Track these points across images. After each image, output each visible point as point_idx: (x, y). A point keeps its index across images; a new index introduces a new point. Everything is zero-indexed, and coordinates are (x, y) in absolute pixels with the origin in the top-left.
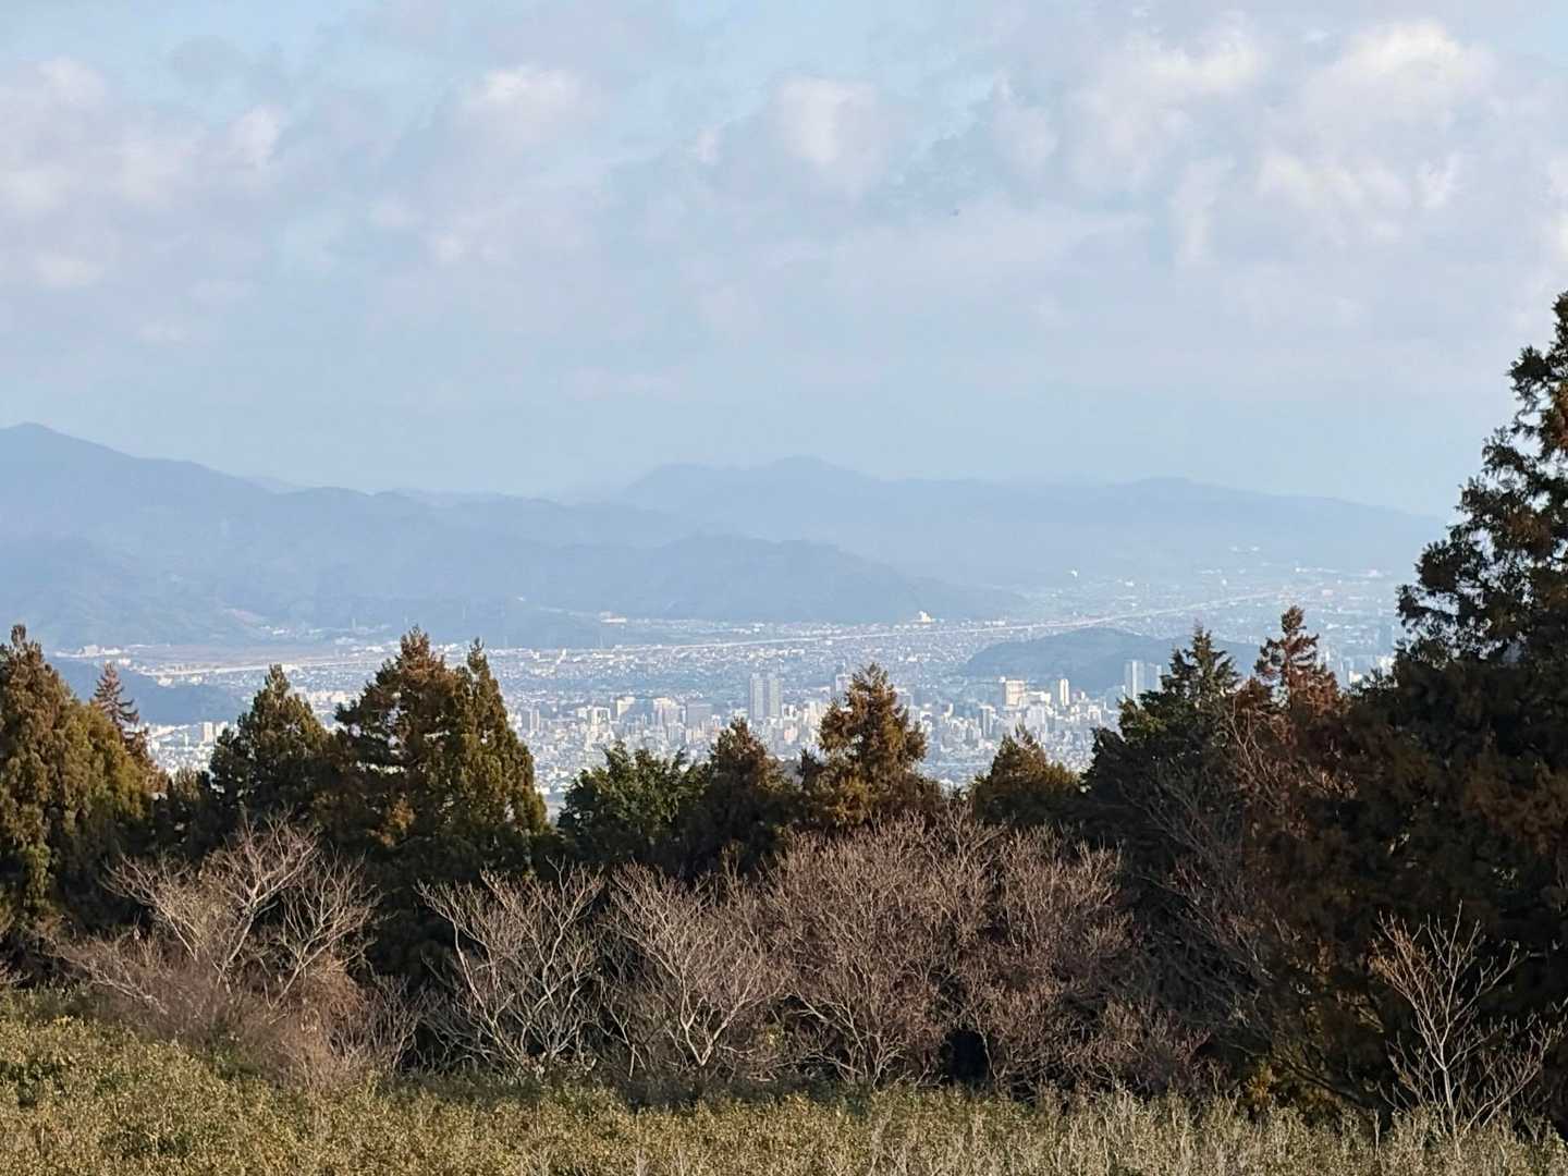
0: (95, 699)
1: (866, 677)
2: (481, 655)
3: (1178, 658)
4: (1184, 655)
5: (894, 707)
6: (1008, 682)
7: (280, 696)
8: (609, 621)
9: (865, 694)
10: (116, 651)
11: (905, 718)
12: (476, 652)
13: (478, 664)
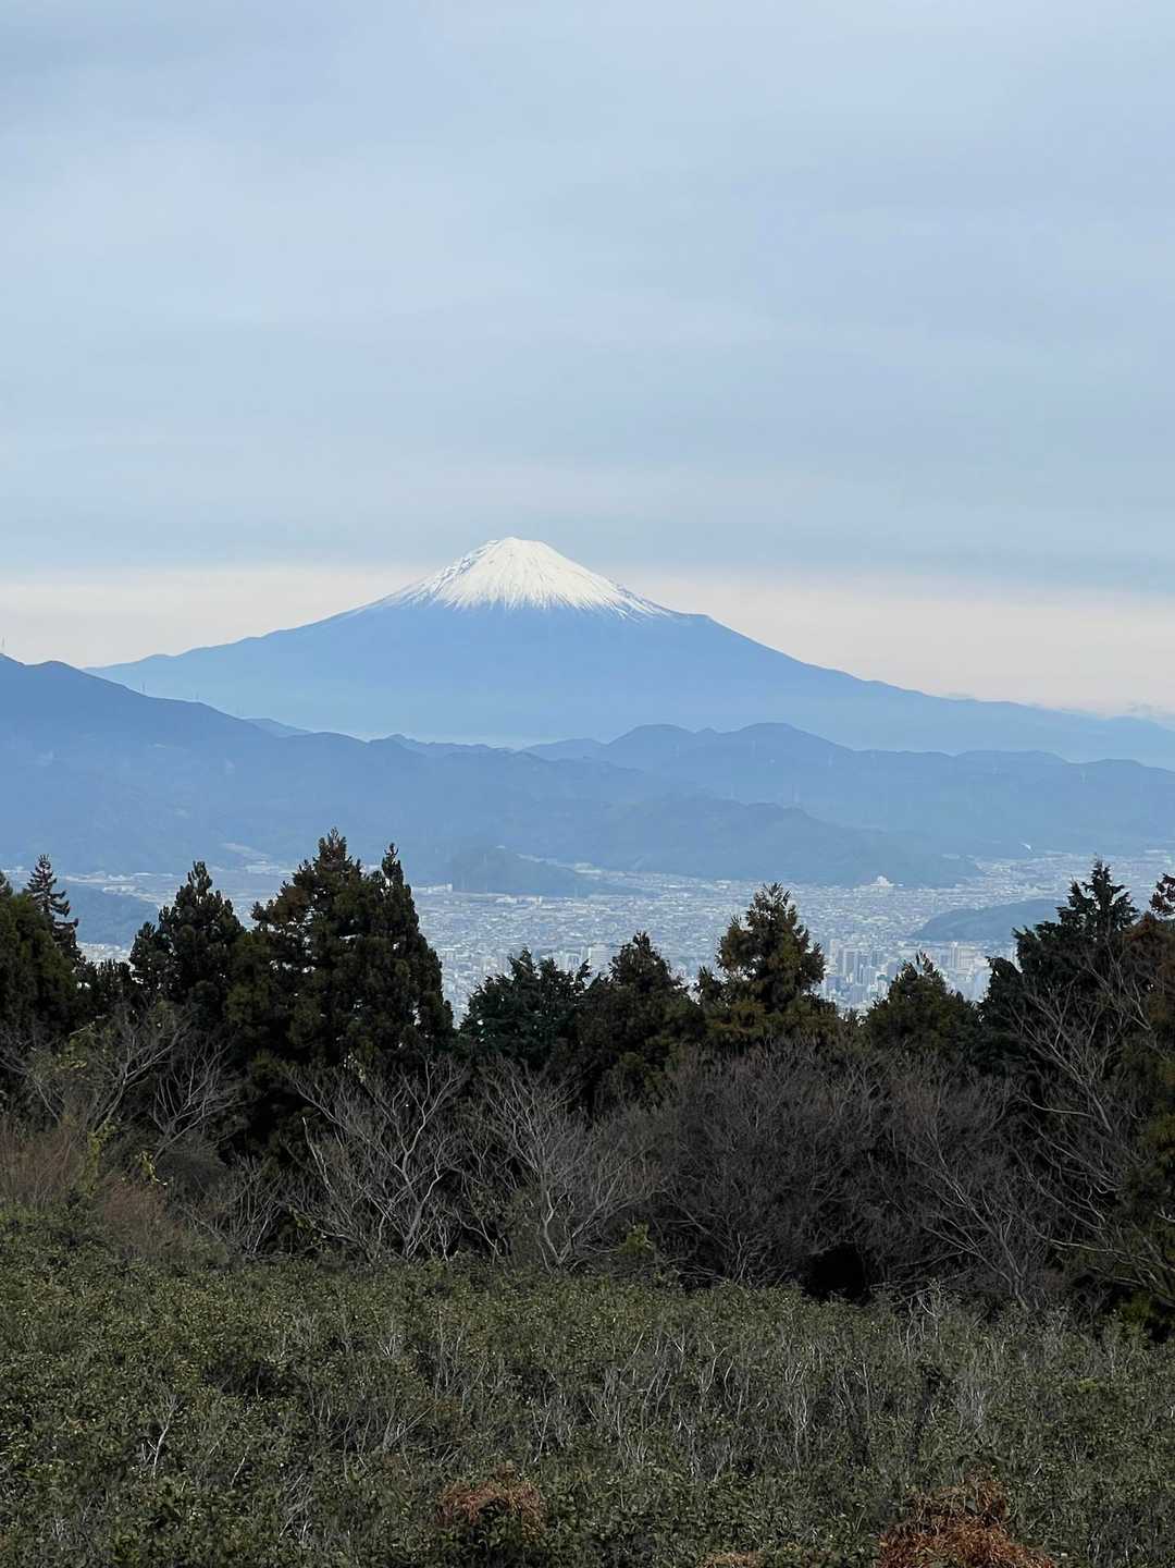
0: (28, 888)
1: (769, 897)
2: (395, 860)
3: (1075, 890)
4: (1082, 888)
5: (795, 927)
6: (961, 947)
7: (202, 892)
8: (583, 871)
9: (767, 914)
10: (122, 878)
11: (806, 939)
12: (390, 857)
13: (393, 870)
